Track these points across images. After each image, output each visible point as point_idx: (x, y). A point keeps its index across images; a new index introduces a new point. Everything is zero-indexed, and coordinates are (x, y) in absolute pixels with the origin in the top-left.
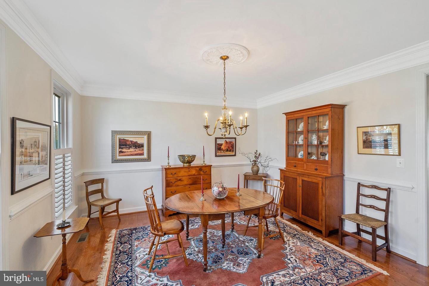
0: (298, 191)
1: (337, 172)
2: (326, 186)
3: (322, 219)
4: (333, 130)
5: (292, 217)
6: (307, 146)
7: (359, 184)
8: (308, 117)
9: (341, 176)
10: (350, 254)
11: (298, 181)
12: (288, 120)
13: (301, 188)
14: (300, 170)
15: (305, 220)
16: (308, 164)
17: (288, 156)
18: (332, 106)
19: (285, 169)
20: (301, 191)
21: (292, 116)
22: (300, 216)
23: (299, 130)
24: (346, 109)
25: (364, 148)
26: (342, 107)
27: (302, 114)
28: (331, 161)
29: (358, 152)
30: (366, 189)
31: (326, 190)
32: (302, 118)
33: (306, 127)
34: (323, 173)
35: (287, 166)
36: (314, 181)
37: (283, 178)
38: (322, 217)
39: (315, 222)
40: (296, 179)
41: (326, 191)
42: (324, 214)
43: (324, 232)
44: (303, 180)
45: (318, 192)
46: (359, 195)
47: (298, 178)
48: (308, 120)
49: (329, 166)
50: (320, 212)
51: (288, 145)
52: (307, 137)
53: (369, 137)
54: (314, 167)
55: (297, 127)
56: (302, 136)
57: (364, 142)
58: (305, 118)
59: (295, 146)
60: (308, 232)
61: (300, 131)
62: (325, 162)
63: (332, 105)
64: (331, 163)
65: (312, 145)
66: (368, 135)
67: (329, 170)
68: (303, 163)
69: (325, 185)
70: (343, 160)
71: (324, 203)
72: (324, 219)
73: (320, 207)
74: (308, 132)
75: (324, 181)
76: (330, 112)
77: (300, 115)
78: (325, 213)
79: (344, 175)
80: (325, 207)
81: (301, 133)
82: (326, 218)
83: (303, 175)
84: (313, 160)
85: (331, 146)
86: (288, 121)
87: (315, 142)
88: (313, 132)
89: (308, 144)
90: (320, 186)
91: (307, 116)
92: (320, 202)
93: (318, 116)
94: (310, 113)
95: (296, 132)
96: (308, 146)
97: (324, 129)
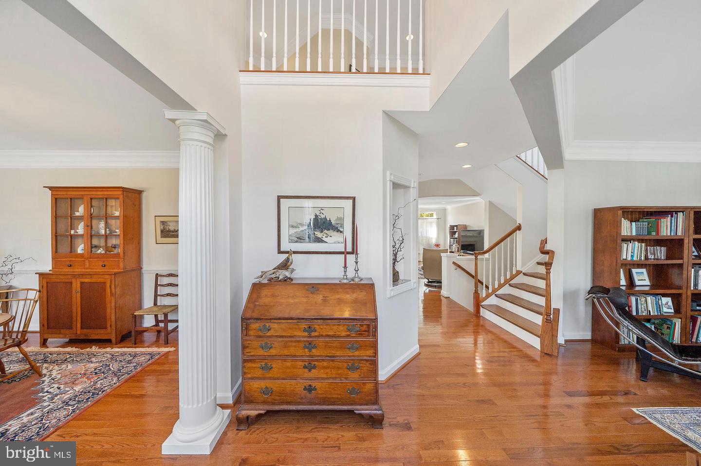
0: (74, 299)
1: (132, 265)
2: (117, 283)
3: (111, 325)
4: (125, 217)
5: (67, 340)
6: (89, 236)
7: (157, 274)
8: (91, 199)
9: (139, 269)
10: (150, 348)
11: (74, 285)
12: (56, 199)
13: (79, 295)
14: (78, 270)
15: (86, 335)
16: (90, 260)
17: (56, 252)
18: (124, 190)
19: (51, 272)
20: (79, 299)
21: (64, 193)
22: (79, 332)
23: (77, 214)
24: (144, 195)
25: (161, 237)
26: (139, 193)
27: (82, 193)
28: (124, 253)
29: (156, 242)
30: (165, 278)
31: (115, 288)
32: (81, 198)
33: (87, 211)
34: (114, 269)
35: (54, 266)
36: (99, 280)
37: (45, 286)
38: (111, 321)
39: (102, 331)
40: (71, 283)
41: (117, 290)
42: (113, 318)
43: (114, 340)
44: (82, 283)
45: (105, 295)
46: (157, 285)
47: (74, 281)
48: (91, 202)
49: (121, 260)
50: (108, 317)
51: (56, 236)
52: (89, 224)
53: (166, 227)
54: (101, 263)
55: (73, 209)
56: (83, 223)
57: (162, 231)
58: (87, 199)
59: (69, 237)
60: (91, 348)
61: (79, 216)
62: (117, 255)
63: (123, 188)
64: (124, 257)
65: (99, 236)
66: (166, 224)
67: (121, 265)
68: (83, 259)
69: (115, 283)
70: (140, 252)
71: (113, 304)
72: (113, 324)
73: (108, 310)
74: (91, 218)
75: (113, 278)
76: (122, 196)
77: (77, 193)
78: (116, 316)
79: (141, 268)
80: (115, 309)
81: (81, 218)
82: (116, 322)
83: (82, 275)
84: (101, 254)
85: (123, 236)
86: (56, 201)
87: (103, 232)
88: (99, 218)
89: (91, 234)
90: (108, 285)
91: (89, 197)
92: (108, 305)
93: (106, 199)
94: (94, 193)
95: (71, 217)
96: (91, 236)
97: (116, 215)
